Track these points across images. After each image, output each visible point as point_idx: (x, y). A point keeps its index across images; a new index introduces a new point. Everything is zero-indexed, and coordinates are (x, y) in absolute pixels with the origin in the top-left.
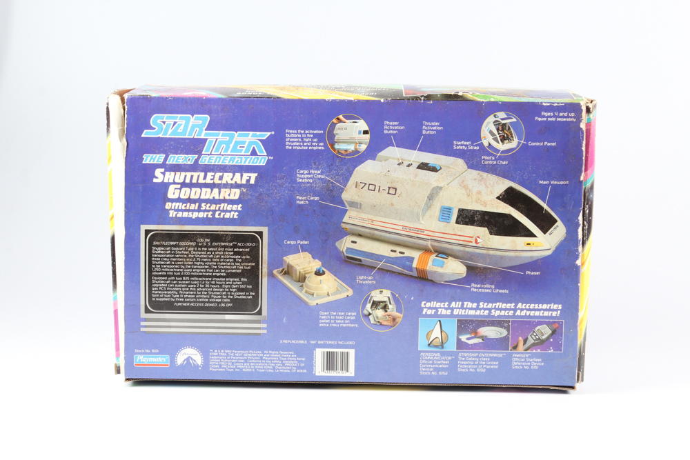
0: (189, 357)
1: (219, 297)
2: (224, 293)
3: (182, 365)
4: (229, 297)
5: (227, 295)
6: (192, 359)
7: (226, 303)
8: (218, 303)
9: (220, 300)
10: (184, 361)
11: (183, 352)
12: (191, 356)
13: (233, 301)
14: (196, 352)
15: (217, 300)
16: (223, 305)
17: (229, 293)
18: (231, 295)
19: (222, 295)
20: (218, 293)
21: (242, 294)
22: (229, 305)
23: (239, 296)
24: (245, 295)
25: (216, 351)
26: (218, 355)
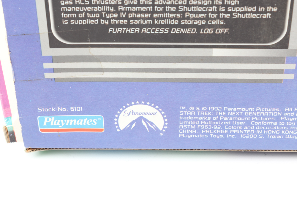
0: (141, 117)
1: (201, 16)
2: (211, 9)
3: (127, 130)
4: (222, 15)
5: (218, 12)
6: (146, 120)
7: (215, 27)
8: (199, 27)
9: (204, 22)
10: (132, 123)
11: (129, 109)
12: (144, 116)
13: (230, 23)
14: (154, 110)
15: (196, 22)
16: (209, 31)
17: (223, 9)
18: (226, 12)
19: (207, 12)
20: (200, 9)
21: (250, 9)
22: (221, 31)
23: (244, 13)
24: (257, 12)
25: (192, 108)
26: (196, 115)
